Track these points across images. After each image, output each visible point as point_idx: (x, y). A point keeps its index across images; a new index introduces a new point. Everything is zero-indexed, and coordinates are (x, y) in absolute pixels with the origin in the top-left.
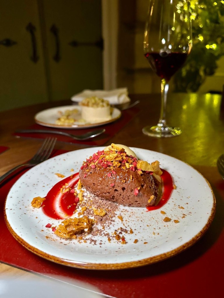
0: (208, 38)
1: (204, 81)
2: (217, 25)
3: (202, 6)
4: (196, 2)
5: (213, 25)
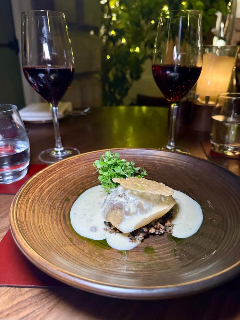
0: (131, 41)
1: (131, 85)
2: (139, 29)
3: (122, 8)
4: (116, 2)
5: (135, 27)
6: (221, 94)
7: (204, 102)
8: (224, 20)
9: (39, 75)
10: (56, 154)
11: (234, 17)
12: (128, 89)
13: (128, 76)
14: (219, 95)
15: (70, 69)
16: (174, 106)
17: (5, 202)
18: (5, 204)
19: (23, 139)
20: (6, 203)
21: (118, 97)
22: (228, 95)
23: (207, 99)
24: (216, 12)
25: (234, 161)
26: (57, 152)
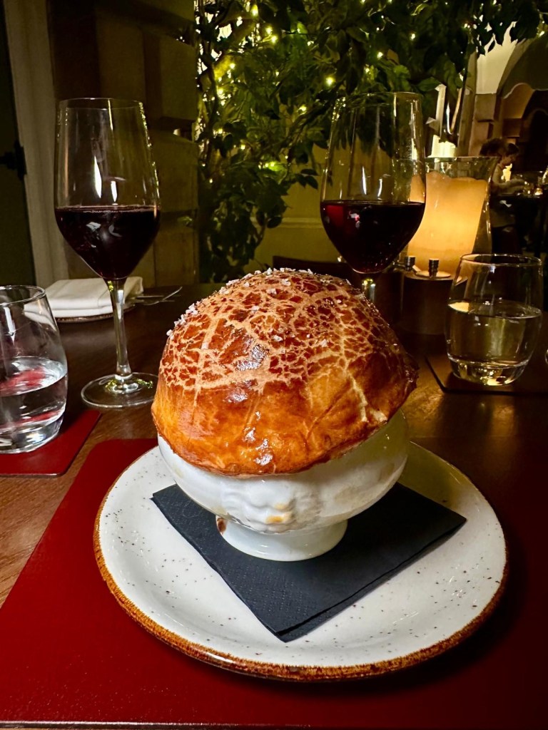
6: (464, 257)
7: (426, 273)
8: (450, 100)
9: (88, 225)
10: (117, 389)
11: (473, 93)
12: (254, 245)
13: (253, 219)
14: (462, 259)
15: (153, 212)
16: (369, 282)
17: (18, 493)
18: (18, 498)
19: (55, 359)
20: (18, 495)
21: (233, 263)
22: (476, 260)
23: (433, 266)
24: (437, 85)
25: (503, 397)
26: (118, 383)
